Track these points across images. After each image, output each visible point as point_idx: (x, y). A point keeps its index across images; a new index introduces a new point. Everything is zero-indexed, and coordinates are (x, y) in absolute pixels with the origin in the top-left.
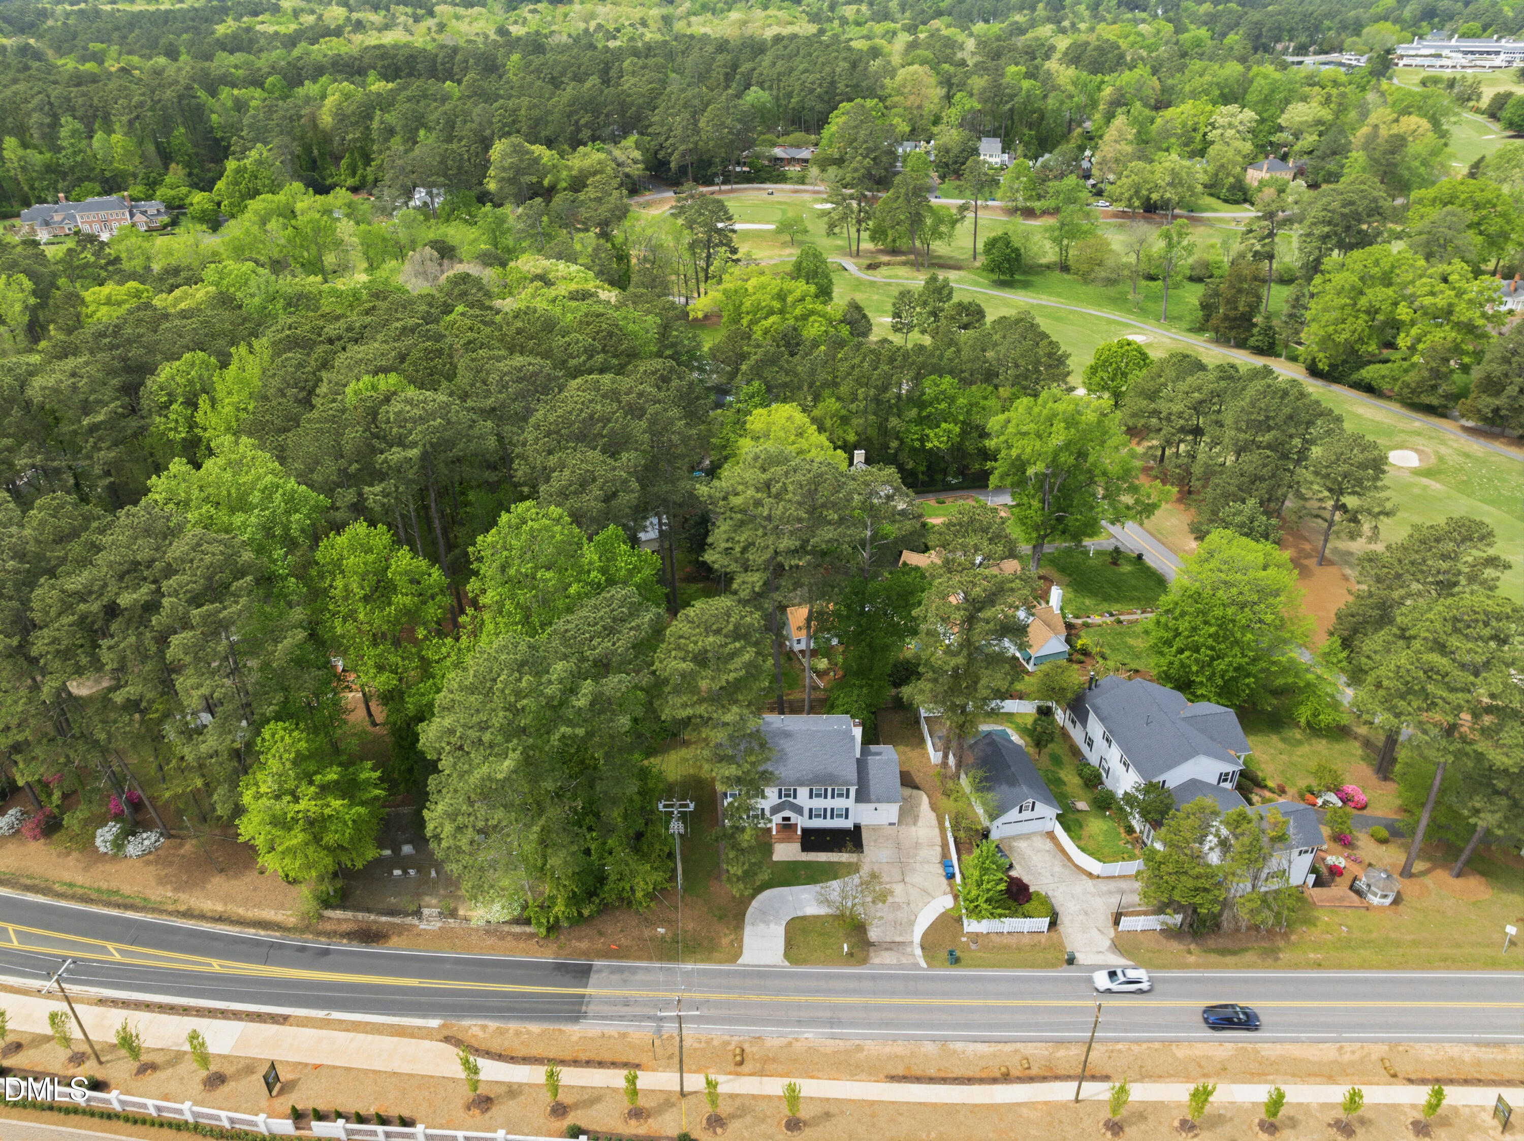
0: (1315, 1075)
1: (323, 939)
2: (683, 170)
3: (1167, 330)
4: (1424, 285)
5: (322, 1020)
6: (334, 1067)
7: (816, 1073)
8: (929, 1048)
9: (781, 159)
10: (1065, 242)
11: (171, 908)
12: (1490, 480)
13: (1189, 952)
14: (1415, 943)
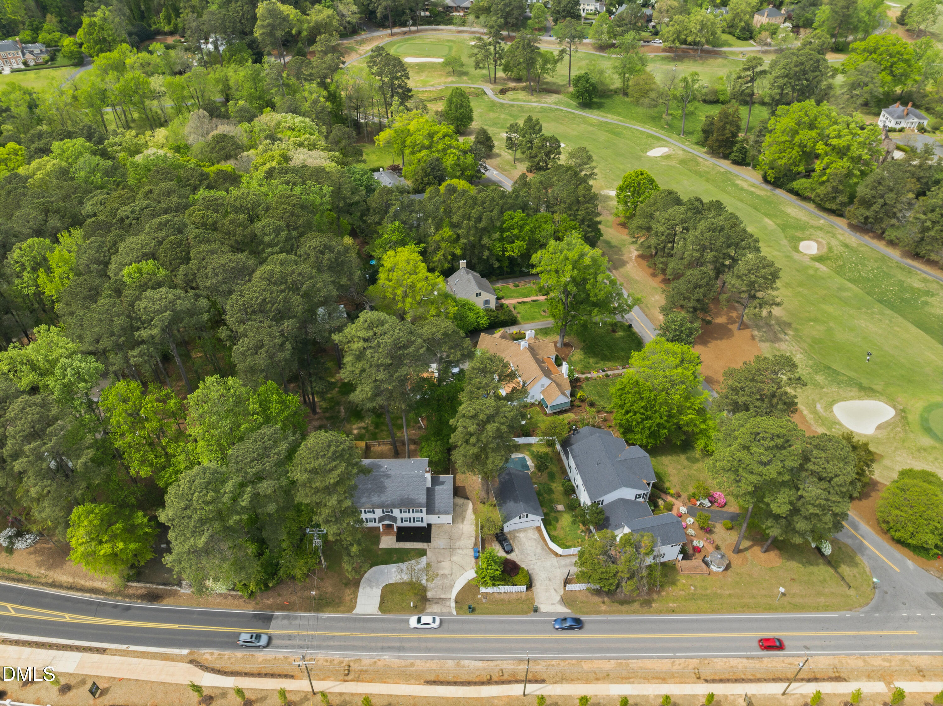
0: (657, 678)
1: (127, 600)
2: (385, 17)
3: (683, 143)
4: (835, 130)
5: (124, 651)
6: (130, 680)
7: (388, 680)
8: (450, 664)
9: (451, 7)
10: (627, 75)
11: (43, 581)
12: (857, 265)
13: (604, 602)
14: (730, 595)
